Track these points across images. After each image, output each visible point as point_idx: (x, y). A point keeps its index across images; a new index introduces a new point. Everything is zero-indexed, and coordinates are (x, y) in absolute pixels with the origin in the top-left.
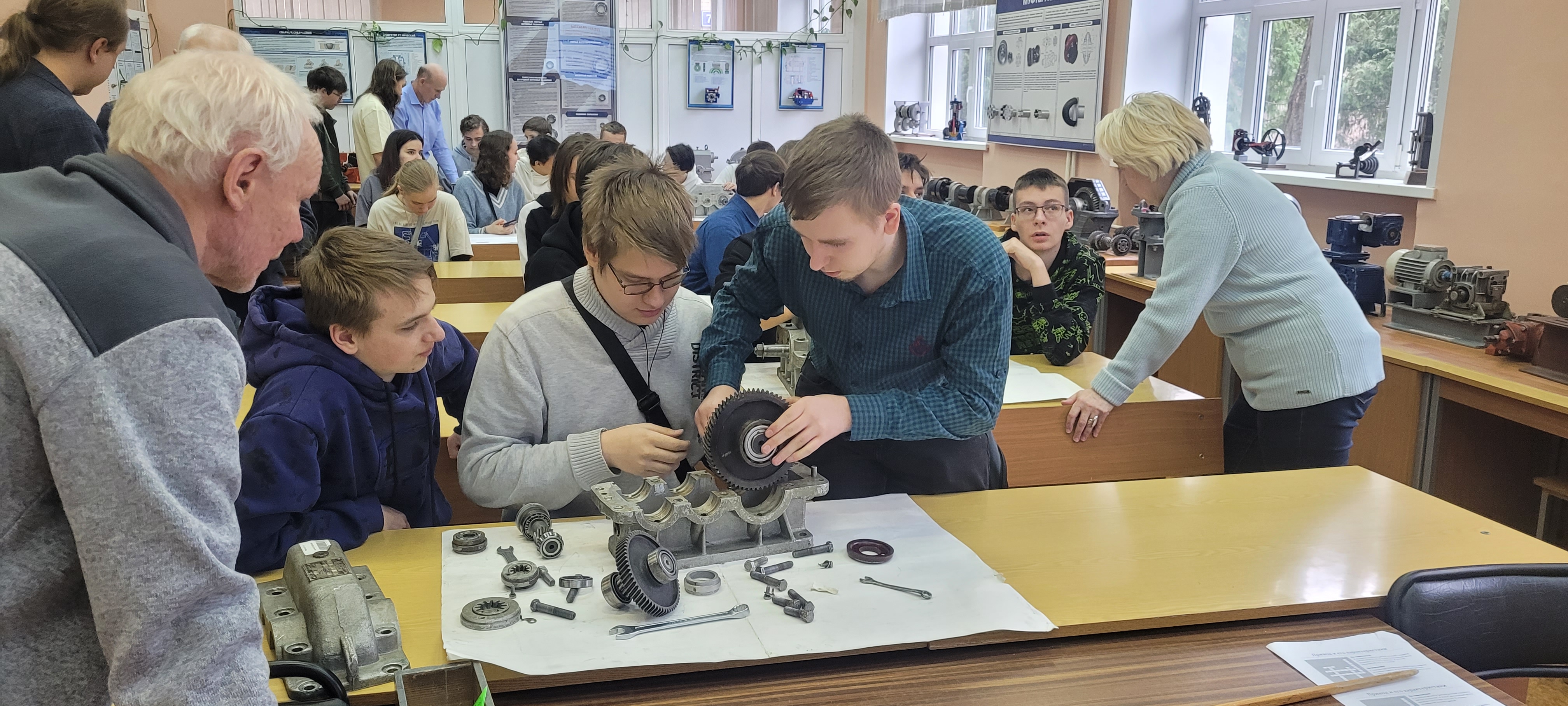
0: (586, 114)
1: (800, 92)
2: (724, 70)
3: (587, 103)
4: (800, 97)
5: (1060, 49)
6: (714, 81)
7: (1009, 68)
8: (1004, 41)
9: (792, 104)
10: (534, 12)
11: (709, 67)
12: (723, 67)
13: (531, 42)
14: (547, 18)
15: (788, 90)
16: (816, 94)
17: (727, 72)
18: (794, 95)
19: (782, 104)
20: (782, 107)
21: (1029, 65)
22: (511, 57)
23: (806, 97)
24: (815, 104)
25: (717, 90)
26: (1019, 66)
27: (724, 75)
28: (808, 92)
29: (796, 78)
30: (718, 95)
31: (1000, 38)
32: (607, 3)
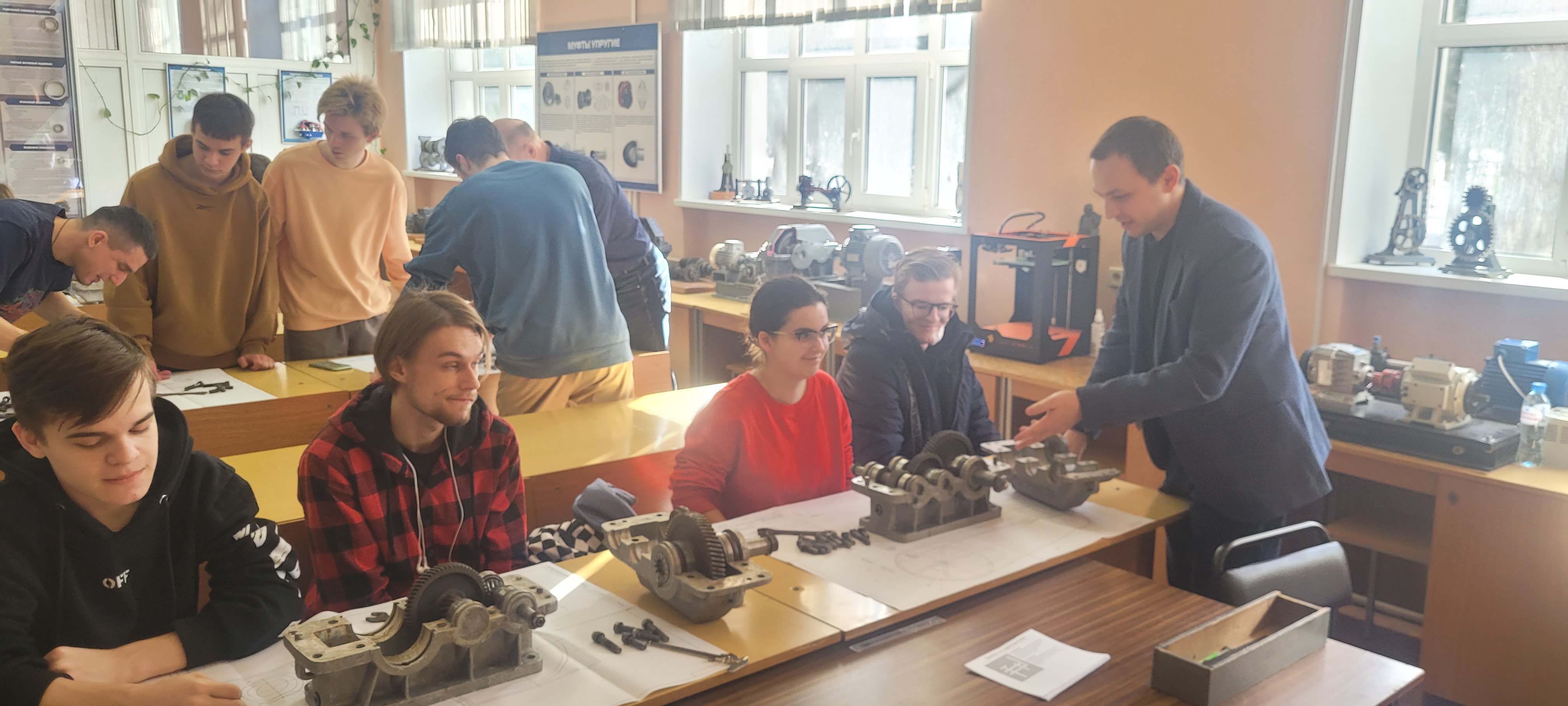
1: (308, 124)
3: (38, 134)
4: (309, 130)
5: (614, 94)
7: (555, 109)
8: (549, 83)
9: (298, 136)
15: (293, 123)
18: (301, 127)
19: (287, 137)
21: (580, 107)
23: (315, 130)
26: (569, 107)
29: (301, 109)
31: (544, 80)
32: (58, 17)
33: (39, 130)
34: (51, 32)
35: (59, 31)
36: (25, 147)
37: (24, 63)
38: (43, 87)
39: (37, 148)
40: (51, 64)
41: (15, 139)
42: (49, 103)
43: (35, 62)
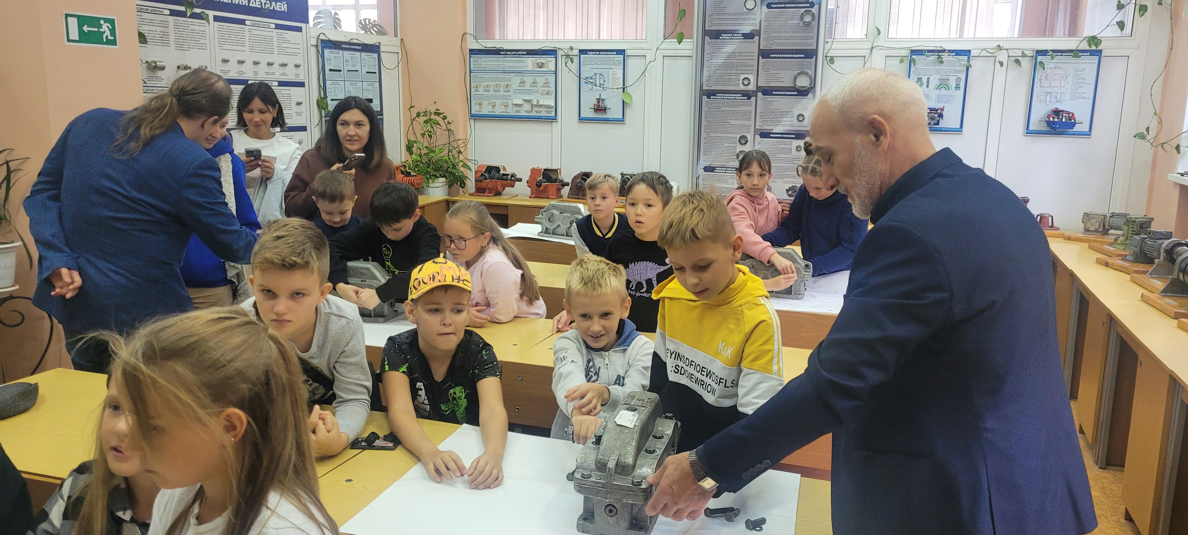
0: (782, 136)
1: (1057, 112)
2: (954, 86)
3: (784, 123)
4: (1056, 120)
6: (939, 98)
9: (1044, 127)
10: (734, 25)
11: (934, 81)
12: (952, 83)
13: (729, 57)
14: (747, 29)
15: (1040, 111)
16: (1082, 116)
17: (958, 87)
18: (1049, 116)
19: (1031, 128)
20: (1029, 132)
22: (706, 73)
23: (1064, 120)
24: (1077, 128)
25: (942, 110)
27: (952, 91)
28: (1069, 113)
29: (1053, 95)
30: (941, 116)
32: (814, 10)
33: (784, 119)
34: (808, 25)
35: (815, 23)
36: (771, 135)
37: (781, 56)
38: (795, 78)
39: (780, 136)
40: (803, 56)
41: (765, 127)
42: (796, 93)
43: (790, 54)
